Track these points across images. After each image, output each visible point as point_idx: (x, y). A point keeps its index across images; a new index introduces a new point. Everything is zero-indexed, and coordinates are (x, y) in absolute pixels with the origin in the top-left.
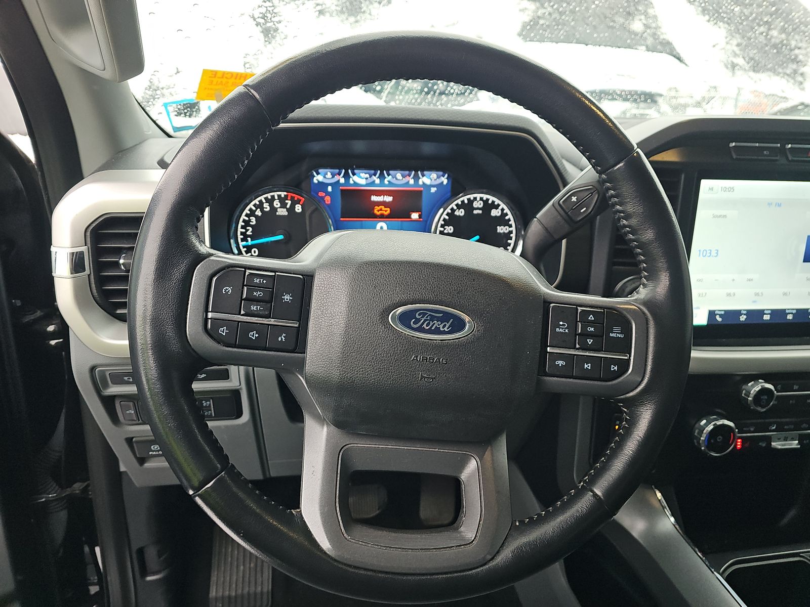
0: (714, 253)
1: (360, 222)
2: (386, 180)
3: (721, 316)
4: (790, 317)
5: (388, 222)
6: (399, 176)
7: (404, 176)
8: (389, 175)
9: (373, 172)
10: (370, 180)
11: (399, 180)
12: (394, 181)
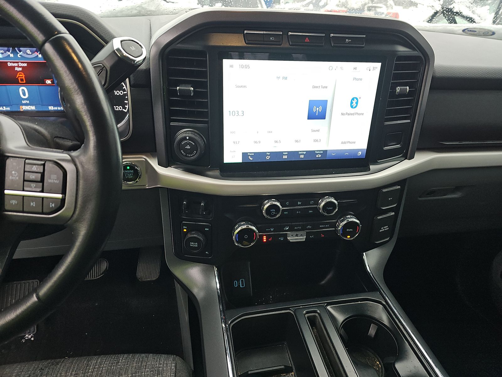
0: (240, 113)
1: (5, 87)
2: (18, 55)
3: (251, 156)
4: (302, 156)
5: (27, 86)
6: (28, 51)
7: (33, 52)
8: (20, 51)
9: (6, 48)
10: (5, 55)
11: (29, 54)
12: (25, 55)
